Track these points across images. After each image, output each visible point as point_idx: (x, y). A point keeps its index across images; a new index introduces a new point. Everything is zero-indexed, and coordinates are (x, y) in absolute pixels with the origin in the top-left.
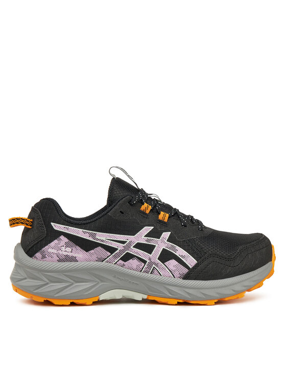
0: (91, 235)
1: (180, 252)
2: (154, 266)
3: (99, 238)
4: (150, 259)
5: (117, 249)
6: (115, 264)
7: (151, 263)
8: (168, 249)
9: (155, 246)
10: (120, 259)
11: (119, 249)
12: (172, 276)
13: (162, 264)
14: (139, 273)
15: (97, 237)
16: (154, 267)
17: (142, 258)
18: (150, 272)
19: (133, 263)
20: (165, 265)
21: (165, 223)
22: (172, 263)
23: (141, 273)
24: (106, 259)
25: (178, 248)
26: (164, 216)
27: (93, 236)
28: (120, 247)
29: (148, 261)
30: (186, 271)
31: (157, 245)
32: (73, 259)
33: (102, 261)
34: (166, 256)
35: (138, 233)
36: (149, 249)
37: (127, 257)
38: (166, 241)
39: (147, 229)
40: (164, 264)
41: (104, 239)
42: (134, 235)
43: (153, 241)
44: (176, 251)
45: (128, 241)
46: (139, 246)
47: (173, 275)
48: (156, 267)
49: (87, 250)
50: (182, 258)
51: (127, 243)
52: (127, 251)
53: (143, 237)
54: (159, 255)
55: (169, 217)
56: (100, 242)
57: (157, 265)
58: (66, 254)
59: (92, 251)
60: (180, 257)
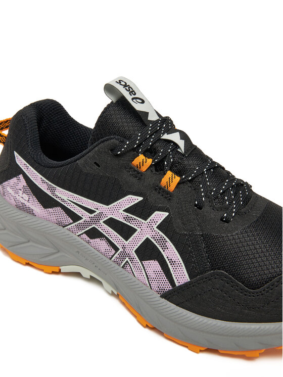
0: (49, 188)
1: (171, 252)
2: (127, 259)
3: (59, 195)
4: (124, 247)
5: (81, 218)
6: (78, 236)
7: (124, 255)
8: (154, 242)
9: (135, 230)
10: (85, 233)
11: (84, 219)
12: (148, 285)
13: (139, 261)
14: (108, 260)
15: (57, 193)
16: (127, 262)
17: (113, 241)
18: (122, 265)
19: (101, 244)
20: (143, 265)
21: (168, 193)
22: (153, 266)
23: (111, 262)
24: (67, 225)
25: (169, 244)
26: (171, 180)
27: (53, 190)
28: (86, 216)
29: (121, 250)
30: (168, 287)
31: (139, 230)
32: (30, 212)
33: (64, 227)
34: (148, 251)
35: (115, 203)
36: (126, 231)
37: (94, 234)
38: (155, 227)
39: (132, 200)
40: (142, 263)
41: (65, 198)
42: (108, 204)
43: (135, 222)
44: (165, 248)
45: (98, 212)
46: (111, 223)
47: (150, 285)
48: (130, 262)
49: (45, 207)
50: (169, 264)
51: (95, 214)
52: (94, 226)
53: (121, 211)
54: (139, 245)
55: (179, 184)
56: (59, 201)
57: (132, 259)
58: (23, 201)
59: (50, 210)
60: (168, 262)
